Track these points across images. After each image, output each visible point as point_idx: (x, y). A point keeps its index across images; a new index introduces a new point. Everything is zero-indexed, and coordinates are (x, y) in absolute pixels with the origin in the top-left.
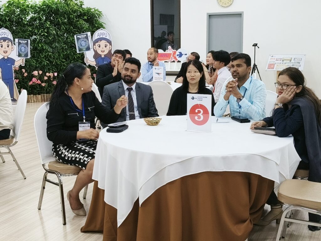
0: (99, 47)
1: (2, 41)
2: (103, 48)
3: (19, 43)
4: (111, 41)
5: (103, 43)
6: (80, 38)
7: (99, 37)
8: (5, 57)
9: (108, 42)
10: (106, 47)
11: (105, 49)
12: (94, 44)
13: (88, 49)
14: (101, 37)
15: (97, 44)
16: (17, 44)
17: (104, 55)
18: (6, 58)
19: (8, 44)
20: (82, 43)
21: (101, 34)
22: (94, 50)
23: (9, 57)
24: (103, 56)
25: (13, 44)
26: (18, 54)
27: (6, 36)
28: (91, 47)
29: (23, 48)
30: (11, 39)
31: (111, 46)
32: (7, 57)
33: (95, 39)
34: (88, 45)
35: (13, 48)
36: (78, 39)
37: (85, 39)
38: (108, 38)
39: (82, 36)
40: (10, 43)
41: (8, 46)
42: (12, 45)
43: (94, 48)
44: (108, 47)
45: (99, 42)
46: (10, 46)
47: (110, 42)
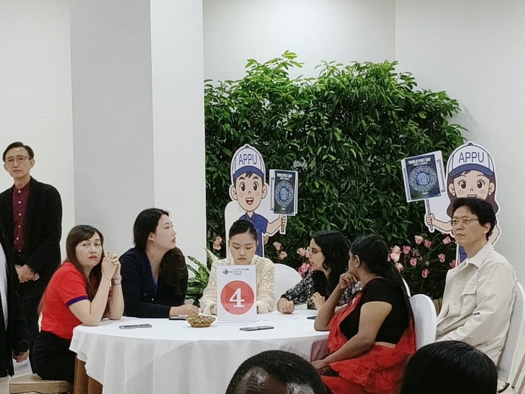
0: (464, 186)
1: (244, 175)
2: (472, 189)
3: (278, 180)
4: (494, 173)
5: (472, 177)
6: (415, 167)
8: (248, 213)
9: (485, 175)
10: (480, 186)
11: (477, 191)
12: (451, 180)
13: (435, 192)
14: (468, 163)
15: (456, 180)
16: (274, 181)
18: (250, 215)
19: (255, 183)
20: (419, 178)
21: (468, 155)
22: (450, 195)
23: (256, 212)
25: (265, 183)
26: (273, 207)
27: (252, 164)
28: (441, 188)
29: (284, 191)
30: (262, 171)
31: (492, 184)
32: (252, 213)
33: (454, 168)
34: (434, 183)
35: (265, 192)
36: (410, 168)
37: (427, 169)
39: (419, 160)
40: (259, 180)
41: (255, 188)
42: (263, 185)
43: (451, 190)
44: (485, 187)
46: (259, 188)
47: (491, 176)
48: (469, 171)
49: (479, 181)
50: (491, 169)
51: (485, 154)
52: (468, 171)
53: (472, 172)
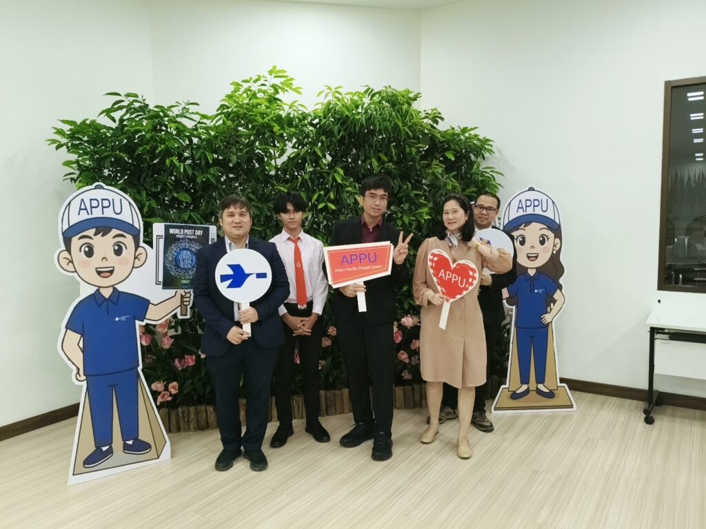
0: (522, 243)
1: (91, 232)
2: (533, 247)
3: (170, 240)
4: (560, 226)
5: (533, 232)
7: (521, 213)
8: (102, 291)
9: (549, 228)
10: (542, 242)
11: (539, 248)
14: (528, 213)
16: (162, 242)
17: (537, 268)
18: (107, 293)
19: (118, 243)
21: (528, 203)
23: (121, 288)
24: (532, 272)
25: (142, 244)
30: (136, 225)
31: (557, 240)
32: (111, 290)
33: (510, 219)
35: (142, 258)
38: (550, 214)
40: (129, 240)
41: (118, 252)
42: (137, 246)
44: (549, 244)
45: (522, 227)
46: (128, 252)
47: (556, 229)
48: (530, 223)
49: (542, 236)
50: (557, 221)
51: (550, 201)
52: (527, 224)
53: (534, 224)
